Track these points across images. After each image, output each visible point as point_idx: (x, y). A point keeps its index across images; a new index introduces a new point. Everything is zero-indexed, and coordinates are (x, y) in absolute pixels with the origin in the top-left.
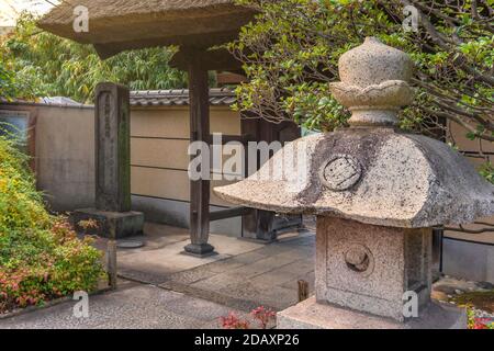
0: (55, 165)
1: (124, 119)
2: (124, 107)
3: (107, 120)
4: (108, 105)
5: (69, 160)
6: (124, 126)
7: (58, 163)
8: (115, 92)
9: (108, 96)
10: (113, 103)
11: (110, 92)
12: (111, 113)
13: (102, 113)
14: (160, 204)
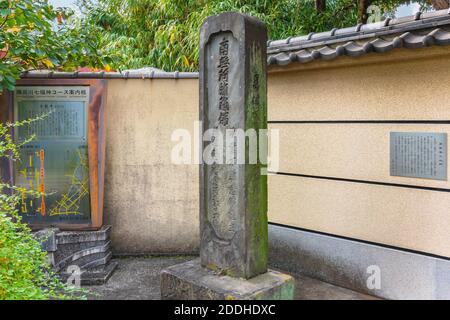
0: (136, 174)
1: (256, 87)
2: (256, 61)
3: (223, 90)
4: (224, 61)
5: (157, 165)
6: (256, 101)
7: (141, 171)
8: (239, 30)
9: (225, 44)
10: (235, 54)
11: (229, 32)
12: (231, 76)
13: (214, 76)
14: (310, 243)
